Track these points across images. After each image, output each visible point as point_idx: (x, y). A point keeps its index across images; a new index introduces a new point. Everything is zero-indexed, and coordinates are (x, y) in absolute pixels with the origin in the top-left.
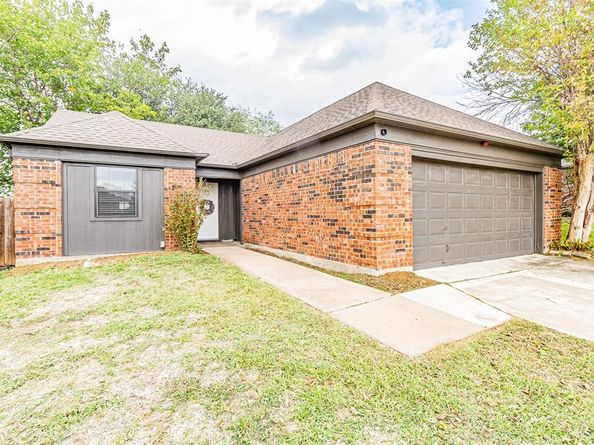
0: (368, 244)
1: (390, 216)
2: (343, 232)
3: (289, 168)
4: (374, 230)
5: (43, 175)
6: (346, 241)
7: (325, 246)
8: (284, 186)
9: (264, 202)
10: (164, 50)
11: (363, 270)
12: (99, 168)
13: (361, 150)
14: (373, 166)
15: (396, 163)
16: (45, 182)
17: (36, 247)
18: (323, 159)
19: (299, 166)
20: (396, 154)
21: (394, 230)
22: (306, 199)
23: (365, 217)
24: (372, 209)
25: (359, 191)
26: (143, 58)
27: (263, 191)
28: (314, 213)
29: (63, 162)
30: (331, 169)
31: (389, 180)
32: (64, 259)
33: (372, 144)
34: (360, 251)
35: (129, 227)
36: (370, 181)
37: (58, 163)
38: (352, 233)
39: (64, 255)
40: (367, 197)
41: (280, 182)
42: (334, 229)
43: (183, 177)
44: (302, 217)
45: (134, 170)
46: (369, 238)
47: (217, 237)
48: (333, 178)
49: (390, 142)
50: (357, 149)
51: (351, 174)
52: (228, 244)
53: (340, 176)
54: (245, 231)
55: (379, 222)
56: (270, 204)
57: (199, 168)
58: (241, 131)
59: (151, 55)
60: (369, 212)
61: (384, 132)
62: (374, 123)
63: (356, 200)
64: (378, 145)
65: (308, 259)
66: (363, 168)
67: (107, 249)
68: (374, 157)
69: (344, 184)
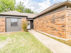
0: (63, 33)
1: (69, 27)
2: (55, 29)
3: (42, 18)
4: (65, 30)
5: (3, 20)
6: (56, 31)
7: (50, 32)
8: (41, 21)
9: (37, 23)
10: (23, 3)
11: (61, 38)
12: (11, 18)
13: (60, 12)
14: (65, 15)
15: (70, 14)
16: (3, 21)
17: (1, 31)
18: (49, 15)
19: (44, 17)
20: (70, 12)
21: (69, 30)
22: (46, 23)
23: (62, 27)
24: (64, 25)
25: (60, 21)
26: (20, 5)
27: (37, 21)
28: (47, 25)
29: (6, 18)
30: (51, 17)
31: (68, 18)
32: (6, 33)
33: (64, 10)
34: (60, 34)
35: (16, 28)
36: (64, 19)
37: (5, 18)
38: (58, 30)
39: (6, 32)
40: (63, 22)
41: (40, 20)
42: (52, 29)
43: (25, 20)
44: (45, 26)
45: (17, 19)
46: (63, 32)
47: (30, 28)
48: (52, 19)
49: (68, 10)
50: (59, 12)
51: (57, 18)
52: (32, 30)
53: (54, 18)
54: (34, 28)
55: (66, 28)
56: (38, 24)
57: (27, 18)
58: (33, 13)
59: (21, 4)
60: (63, 26)
61: (67, 7)
62: (65, 5)
63: (59, 23)
64: (66, 10)
65: (46, 34)
66: (61, 16)
67: (13, 31)
68: (65, 13)
69: (55, 20)
